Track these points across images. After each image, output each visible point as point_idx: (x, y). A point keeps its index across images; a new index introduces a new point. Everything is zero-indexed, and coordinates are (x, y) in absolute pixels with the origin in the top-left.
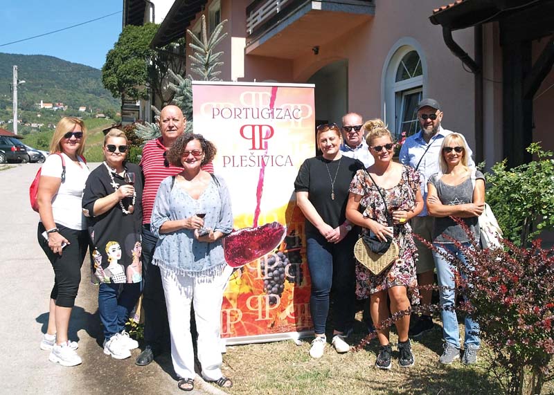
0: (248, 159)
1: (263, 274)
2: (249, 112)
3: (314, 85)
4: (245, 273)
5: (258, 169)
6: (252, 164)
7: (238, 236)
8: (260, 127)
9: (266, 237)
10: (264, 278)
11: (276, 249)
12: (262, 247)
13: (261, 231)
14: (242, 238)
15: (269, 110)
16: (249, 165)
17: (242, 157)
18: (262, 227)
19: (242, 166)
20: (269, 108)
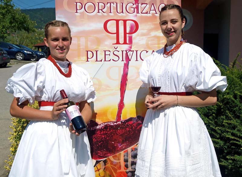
0: (112, 54)
1: (126, 166)
2: (113, 6)
4: (109, 165)
5: (121, 64)
6: (116, 58)
7: (101, 130)
9: (129, 131)
10: (128, 170)
12: (126, 140)
13: (124, 125)
14: (104, 132)
15: (133, 4)
16: (113, 60)
17: (106, 52)
18: (125, 121)
19: (105, 60)
20: (134, 2)
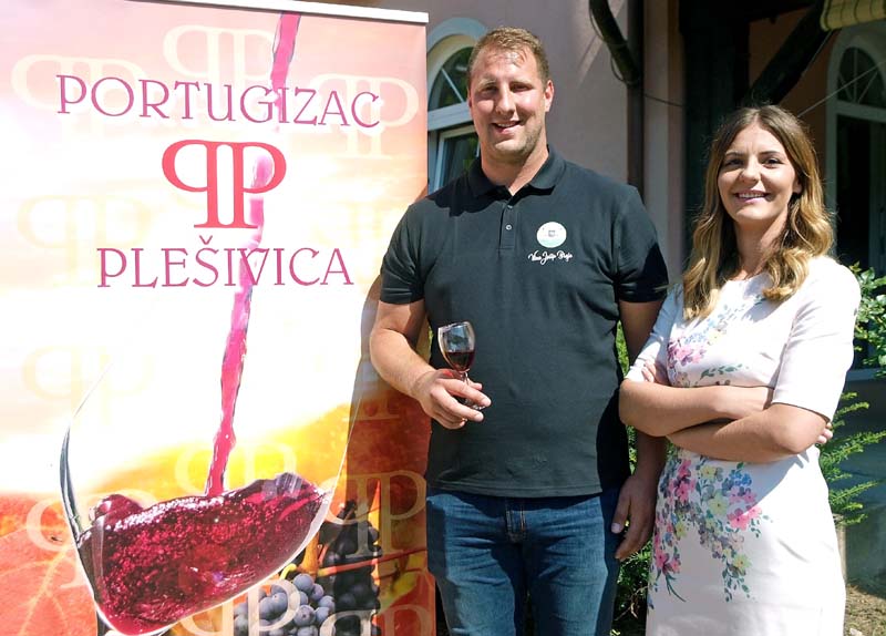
0: (190, 259)
2: (199, 97)
3: (423, 17)
5: (224, 297)
6: (208, 275)
7: (151, 528)
8: (238, 149)
9: (253, 528)
11: (289, 566)
12: (241, 561)
13: (236, 509)
14: (165, 535)
15: (268, 91)
16: (196, 281)
17: (171, 252)
18: (238, 493)
19: (168, 284)
20: (269, 86)
